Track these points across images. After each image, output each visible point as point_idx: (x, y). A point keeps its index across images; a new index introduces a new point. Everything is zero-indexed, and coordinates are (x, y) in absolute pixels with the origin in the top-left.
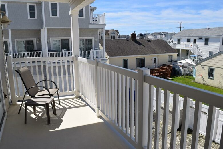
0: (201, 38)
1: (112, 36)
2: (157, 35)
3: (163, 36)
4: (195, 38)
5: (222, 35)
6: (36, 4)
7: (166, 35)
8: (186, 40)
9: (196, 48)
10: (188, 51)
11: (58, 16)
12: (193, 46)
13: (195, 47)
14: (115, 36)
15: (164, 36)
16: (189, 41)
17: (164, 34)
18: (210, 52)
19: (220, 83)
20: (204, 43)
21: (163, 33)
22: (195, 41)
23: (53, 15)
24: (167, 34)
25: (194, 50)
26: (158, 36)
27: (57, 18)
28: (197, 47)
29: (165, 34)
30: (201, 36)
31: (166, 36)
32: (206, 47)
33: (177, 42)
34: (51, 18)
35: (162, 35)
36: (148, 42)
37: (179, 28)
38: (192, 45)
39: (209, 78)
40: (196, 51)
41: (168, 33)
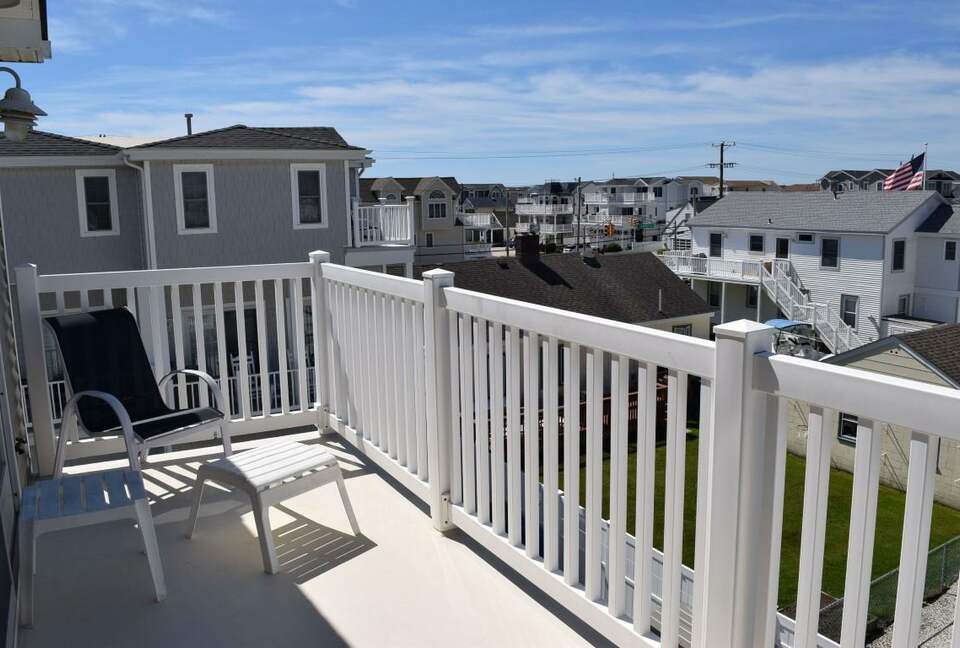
0: (806, 238)
1: (431, 206)
2: (622, 190)
3: (646, 197)
4: (782, 234)
5: (891, 231)
6: (113, 171)
7: (660, 189)
8: (747, 242)
9: (789, 279)
10: (756, 292)
11: (213, 228)
12: (776, 269)
13: (782, 272)
14: (444, 205)
15: (651, 196)
16: (756, 244)
17: (651, 187)
18: (843, 295)
19: (887, 463)
20: (818, 260)
21: (648, 180)
22: (782, 249)
23: (189, 225)
24: (664, 187)
25: (778, 288)
26: (625, 195)
27: (206, 235)
28: (791, 272)
29: (657, 184)
30: (806, 226)
31: (661, 195)
32: (829, 275)
33: (706, 251)
34: (185, 236)
35: (645, 190)
36: (589, 267)
37: (712, 165)
38: (768, 266)
39: (842, 441)
40: (788, 293)
41: (667, 182)
